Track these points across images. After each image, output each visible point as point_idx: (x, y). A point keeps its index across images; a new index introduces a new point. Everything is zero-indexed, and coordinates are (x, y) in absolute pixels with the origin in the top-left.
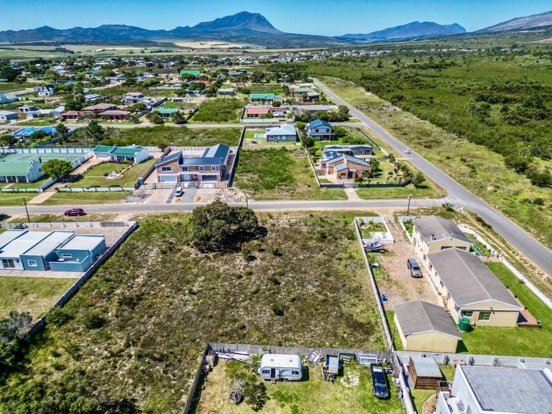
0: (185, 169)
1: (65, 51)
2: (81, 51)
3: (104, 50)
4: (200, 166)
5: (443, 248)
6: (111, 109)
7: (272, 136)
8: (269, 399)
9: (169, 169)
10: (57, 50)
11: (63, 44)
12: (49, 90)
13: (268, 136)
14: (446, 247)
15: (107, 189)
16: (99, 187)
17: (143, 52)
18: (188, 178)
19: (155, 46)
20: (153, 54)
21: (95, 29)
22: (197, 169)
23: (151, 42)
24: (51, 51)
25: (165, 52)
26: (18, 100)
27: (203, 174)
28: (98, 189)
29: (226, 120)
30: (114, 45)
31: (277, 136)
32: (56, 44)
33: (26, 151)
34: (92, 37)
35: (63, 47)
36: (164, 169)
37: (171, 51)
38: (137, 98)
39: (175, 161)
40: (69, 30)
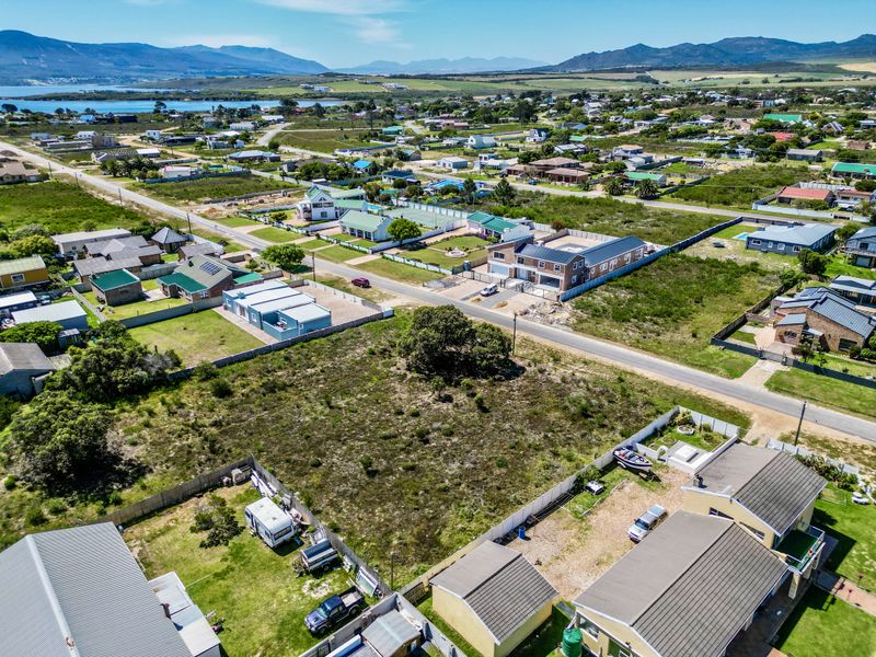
0: (521, 261)
1: (647, 80)
2: (669, 80)
3: (705, 79)
4: (540, 260)
5: (713, 511)
6: (569, 166)
7: (758, 241)
8: (227, 545)
9: (502, 256)
10: (638, 79)
11: (650, 69)
12: (540, 136)
13: (749, 239)
14: (721, 514)
15: (425, 266)
16: (419, 261)
17: (766, 81)
18: (524, 275)
19: (797, 70)
20: (784, 85)
21: (709, 46)
22: (535, 263)
23: (792, 64)
24: (628, 81)
25: (806, 81)
26: (496, 146)
27: (544, 274)
28: (418, 264)
29: (726, 203)
30: (726, 70)
31: (768, 241)
32: (643, 70)
33: (417, 206)
34: (701, 58)
35: (648, 74)
36: (496, 255)
37: (820, 80)
38: (629, 154)
39: (511, 245)
40: (670, 48)
